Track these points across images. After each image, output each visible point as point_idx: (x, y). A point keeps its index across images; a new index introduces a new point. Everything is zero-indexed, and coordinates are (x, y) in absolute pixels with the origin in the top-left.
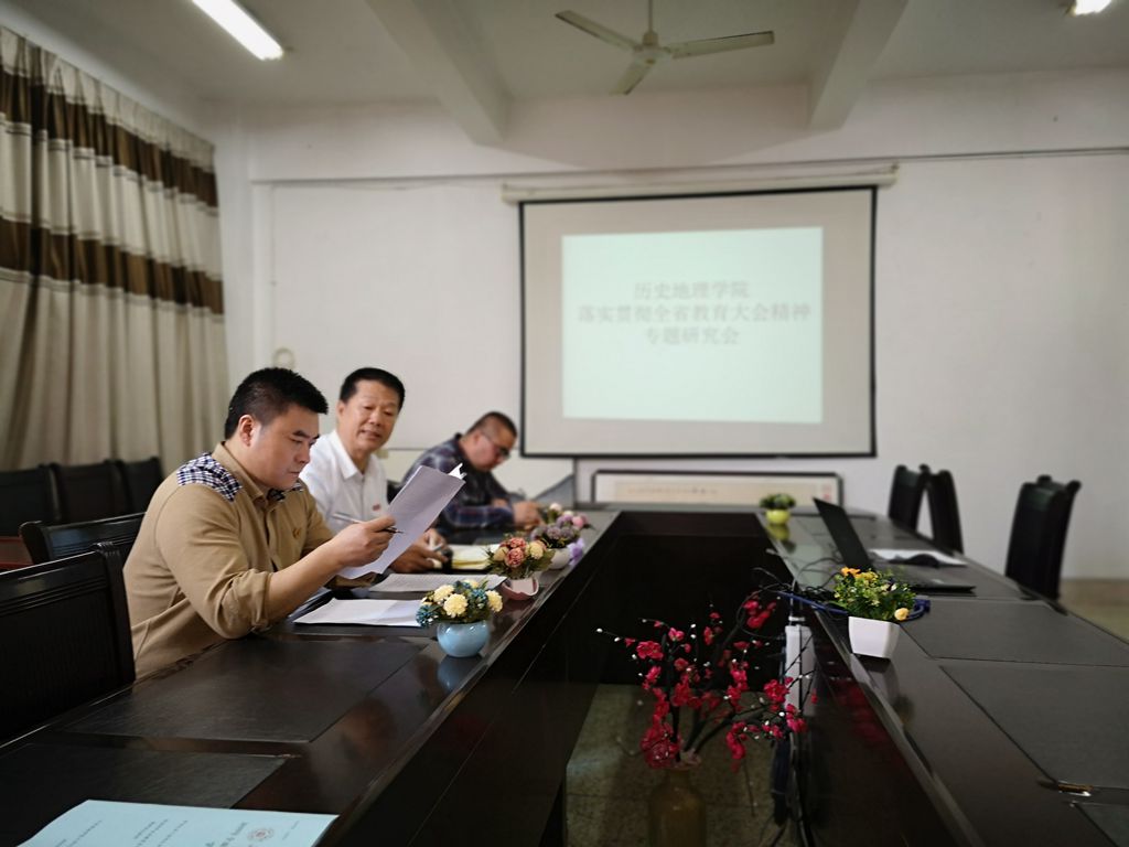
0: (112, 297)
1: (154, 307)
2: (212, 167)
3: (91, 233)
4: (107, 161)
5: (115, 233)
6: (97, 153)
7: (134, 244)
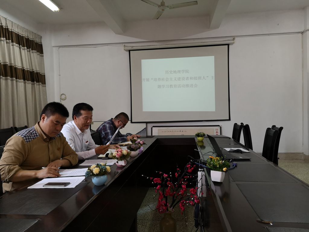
0: (12, 80)
1: (25, 83)
2: (41, 43)
3: (6, 62)
4: (10, 42)
5: (13, 62)
6: (6, 39)
7: (19, 65)
